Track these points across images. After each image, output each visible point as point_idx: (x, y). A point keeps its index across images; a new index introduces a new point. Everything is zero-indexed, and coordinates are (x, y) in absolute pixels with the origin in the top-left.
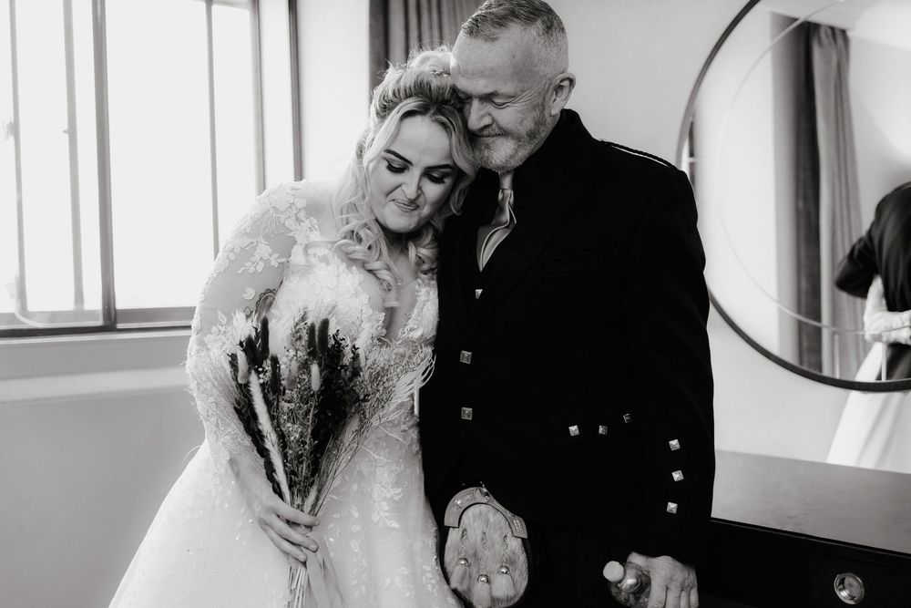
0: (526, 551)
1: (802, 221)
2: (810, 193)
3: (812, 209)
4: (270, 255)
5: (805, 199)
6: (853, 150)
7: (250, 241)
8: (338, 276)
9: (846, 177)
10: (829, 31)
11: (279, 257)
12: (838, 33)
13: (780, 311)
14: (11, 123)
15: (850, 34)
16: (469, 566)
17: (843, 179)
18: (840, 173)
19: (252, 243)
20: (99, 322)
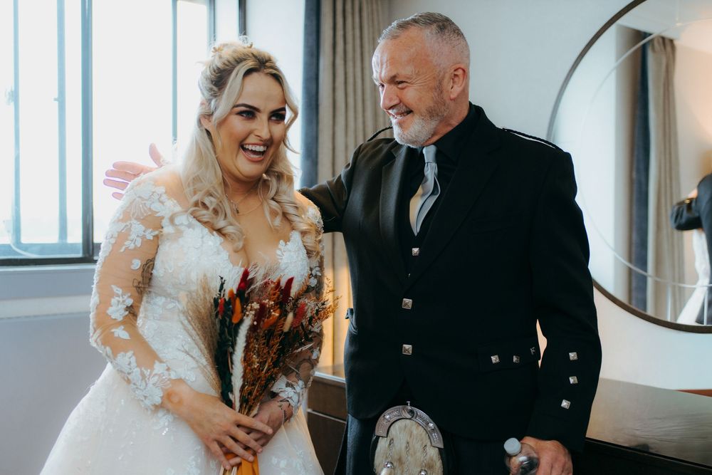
0: (442, 458)
1: (635, 188)
2: (642, 167)
3: (643, 179)
4: (144, 231)
5: (638, 171)
6: (676, 134)
7: (124, 225)
8: (202, 238)
9: (670, 154)
10: (661, 40)
11: (152, 232)
12: (667, 42)
13: (616, 259)
14: (12, 92)
15: (676, 43)
16: (394, 468)
17: (668, 156)
18: (665, 152)
19: (126, 226)
20: (80, 255)
